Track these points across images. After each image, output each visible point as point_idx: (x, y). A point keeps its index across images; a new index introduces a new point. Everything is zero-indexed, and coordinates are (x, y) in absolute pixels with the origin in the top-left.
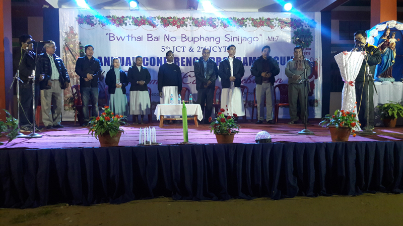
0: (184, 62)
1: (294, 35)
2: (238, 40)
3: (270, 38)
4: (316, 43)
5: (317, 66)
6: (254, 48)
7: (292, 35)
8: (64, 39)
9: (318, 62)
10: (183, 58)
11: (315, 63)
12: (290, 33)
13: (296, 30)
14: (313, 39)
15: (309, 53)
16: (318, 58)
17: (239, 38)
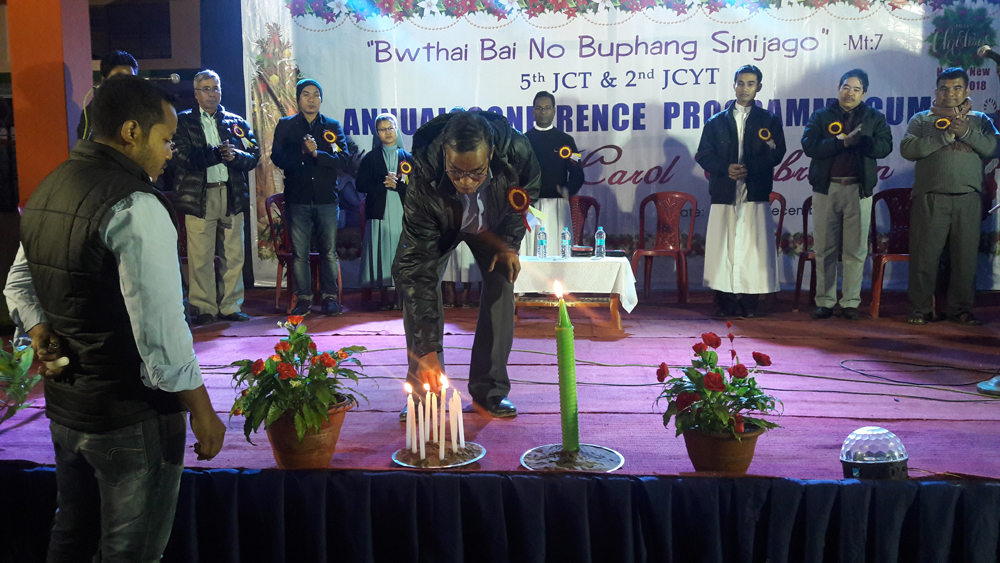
0: (586, 118)
2: (753, 46)
3: (856, 39)
6: (804, 72)
7: (925, 28)
8: (254, 61)
10: (582, 108)
12: (920, 22)
13: (941, 13)
17: (755, 42)
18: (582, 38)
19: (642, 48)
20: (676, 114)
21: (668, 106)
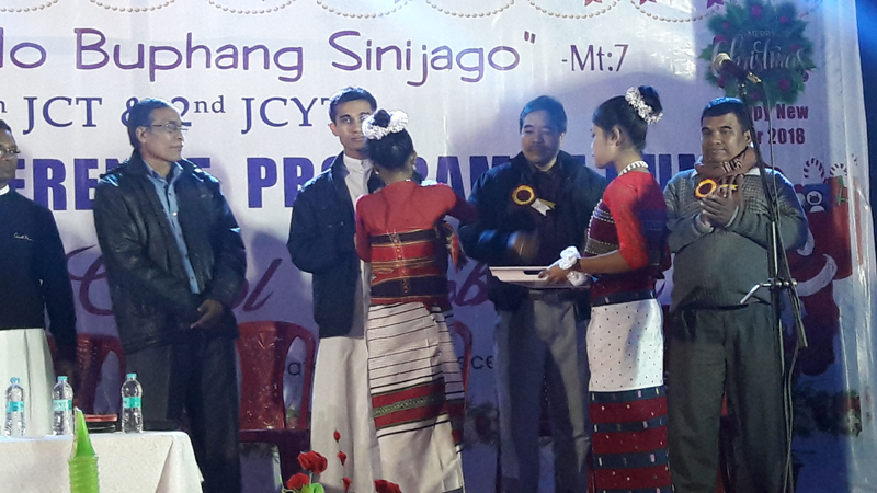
1: (710, 37)
2: (403, 60)
3: (583, 51)
4: (832, 80)
5: (845, 204)
7: (699, 37)
9: (849, 184)
10: (83, 165)
11: (830, 189)
12: (689, 26)
14: (815, 58)
15: (799, 136)
16: (849, 164)
17: (408, 51)
18: (80, 32)
19: (198, 56)
20: (271, 181)
21: (254, 164)
